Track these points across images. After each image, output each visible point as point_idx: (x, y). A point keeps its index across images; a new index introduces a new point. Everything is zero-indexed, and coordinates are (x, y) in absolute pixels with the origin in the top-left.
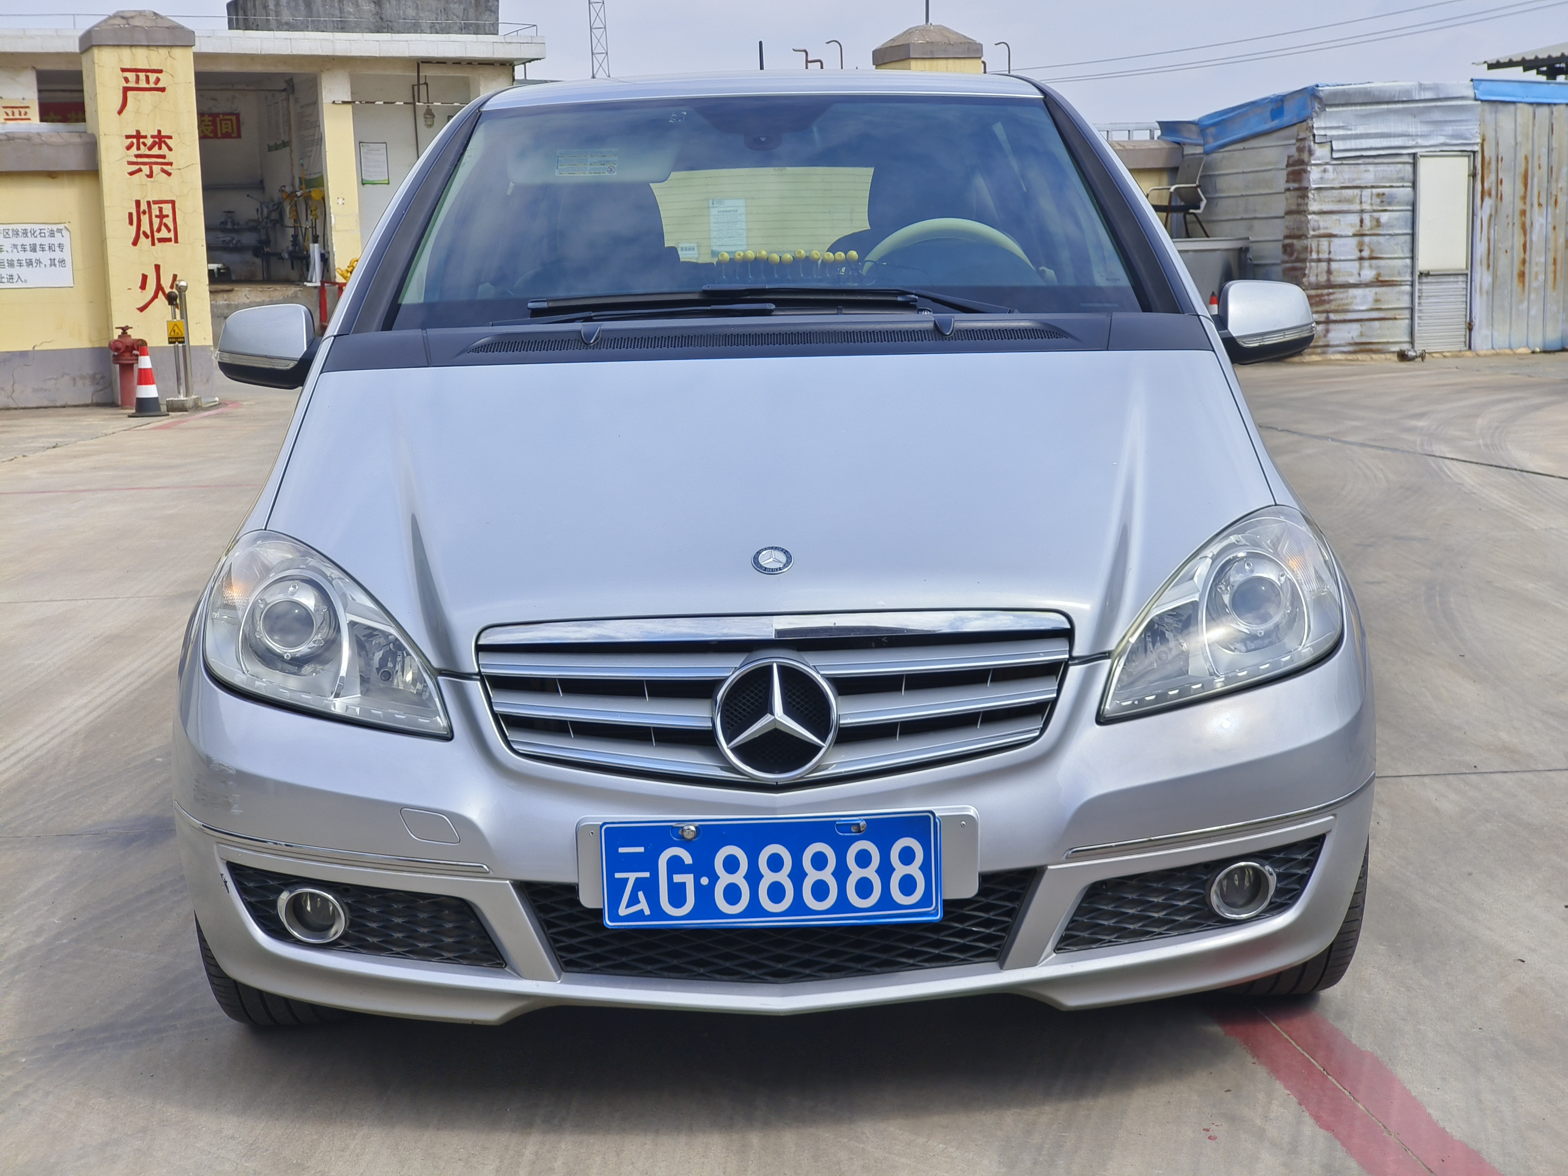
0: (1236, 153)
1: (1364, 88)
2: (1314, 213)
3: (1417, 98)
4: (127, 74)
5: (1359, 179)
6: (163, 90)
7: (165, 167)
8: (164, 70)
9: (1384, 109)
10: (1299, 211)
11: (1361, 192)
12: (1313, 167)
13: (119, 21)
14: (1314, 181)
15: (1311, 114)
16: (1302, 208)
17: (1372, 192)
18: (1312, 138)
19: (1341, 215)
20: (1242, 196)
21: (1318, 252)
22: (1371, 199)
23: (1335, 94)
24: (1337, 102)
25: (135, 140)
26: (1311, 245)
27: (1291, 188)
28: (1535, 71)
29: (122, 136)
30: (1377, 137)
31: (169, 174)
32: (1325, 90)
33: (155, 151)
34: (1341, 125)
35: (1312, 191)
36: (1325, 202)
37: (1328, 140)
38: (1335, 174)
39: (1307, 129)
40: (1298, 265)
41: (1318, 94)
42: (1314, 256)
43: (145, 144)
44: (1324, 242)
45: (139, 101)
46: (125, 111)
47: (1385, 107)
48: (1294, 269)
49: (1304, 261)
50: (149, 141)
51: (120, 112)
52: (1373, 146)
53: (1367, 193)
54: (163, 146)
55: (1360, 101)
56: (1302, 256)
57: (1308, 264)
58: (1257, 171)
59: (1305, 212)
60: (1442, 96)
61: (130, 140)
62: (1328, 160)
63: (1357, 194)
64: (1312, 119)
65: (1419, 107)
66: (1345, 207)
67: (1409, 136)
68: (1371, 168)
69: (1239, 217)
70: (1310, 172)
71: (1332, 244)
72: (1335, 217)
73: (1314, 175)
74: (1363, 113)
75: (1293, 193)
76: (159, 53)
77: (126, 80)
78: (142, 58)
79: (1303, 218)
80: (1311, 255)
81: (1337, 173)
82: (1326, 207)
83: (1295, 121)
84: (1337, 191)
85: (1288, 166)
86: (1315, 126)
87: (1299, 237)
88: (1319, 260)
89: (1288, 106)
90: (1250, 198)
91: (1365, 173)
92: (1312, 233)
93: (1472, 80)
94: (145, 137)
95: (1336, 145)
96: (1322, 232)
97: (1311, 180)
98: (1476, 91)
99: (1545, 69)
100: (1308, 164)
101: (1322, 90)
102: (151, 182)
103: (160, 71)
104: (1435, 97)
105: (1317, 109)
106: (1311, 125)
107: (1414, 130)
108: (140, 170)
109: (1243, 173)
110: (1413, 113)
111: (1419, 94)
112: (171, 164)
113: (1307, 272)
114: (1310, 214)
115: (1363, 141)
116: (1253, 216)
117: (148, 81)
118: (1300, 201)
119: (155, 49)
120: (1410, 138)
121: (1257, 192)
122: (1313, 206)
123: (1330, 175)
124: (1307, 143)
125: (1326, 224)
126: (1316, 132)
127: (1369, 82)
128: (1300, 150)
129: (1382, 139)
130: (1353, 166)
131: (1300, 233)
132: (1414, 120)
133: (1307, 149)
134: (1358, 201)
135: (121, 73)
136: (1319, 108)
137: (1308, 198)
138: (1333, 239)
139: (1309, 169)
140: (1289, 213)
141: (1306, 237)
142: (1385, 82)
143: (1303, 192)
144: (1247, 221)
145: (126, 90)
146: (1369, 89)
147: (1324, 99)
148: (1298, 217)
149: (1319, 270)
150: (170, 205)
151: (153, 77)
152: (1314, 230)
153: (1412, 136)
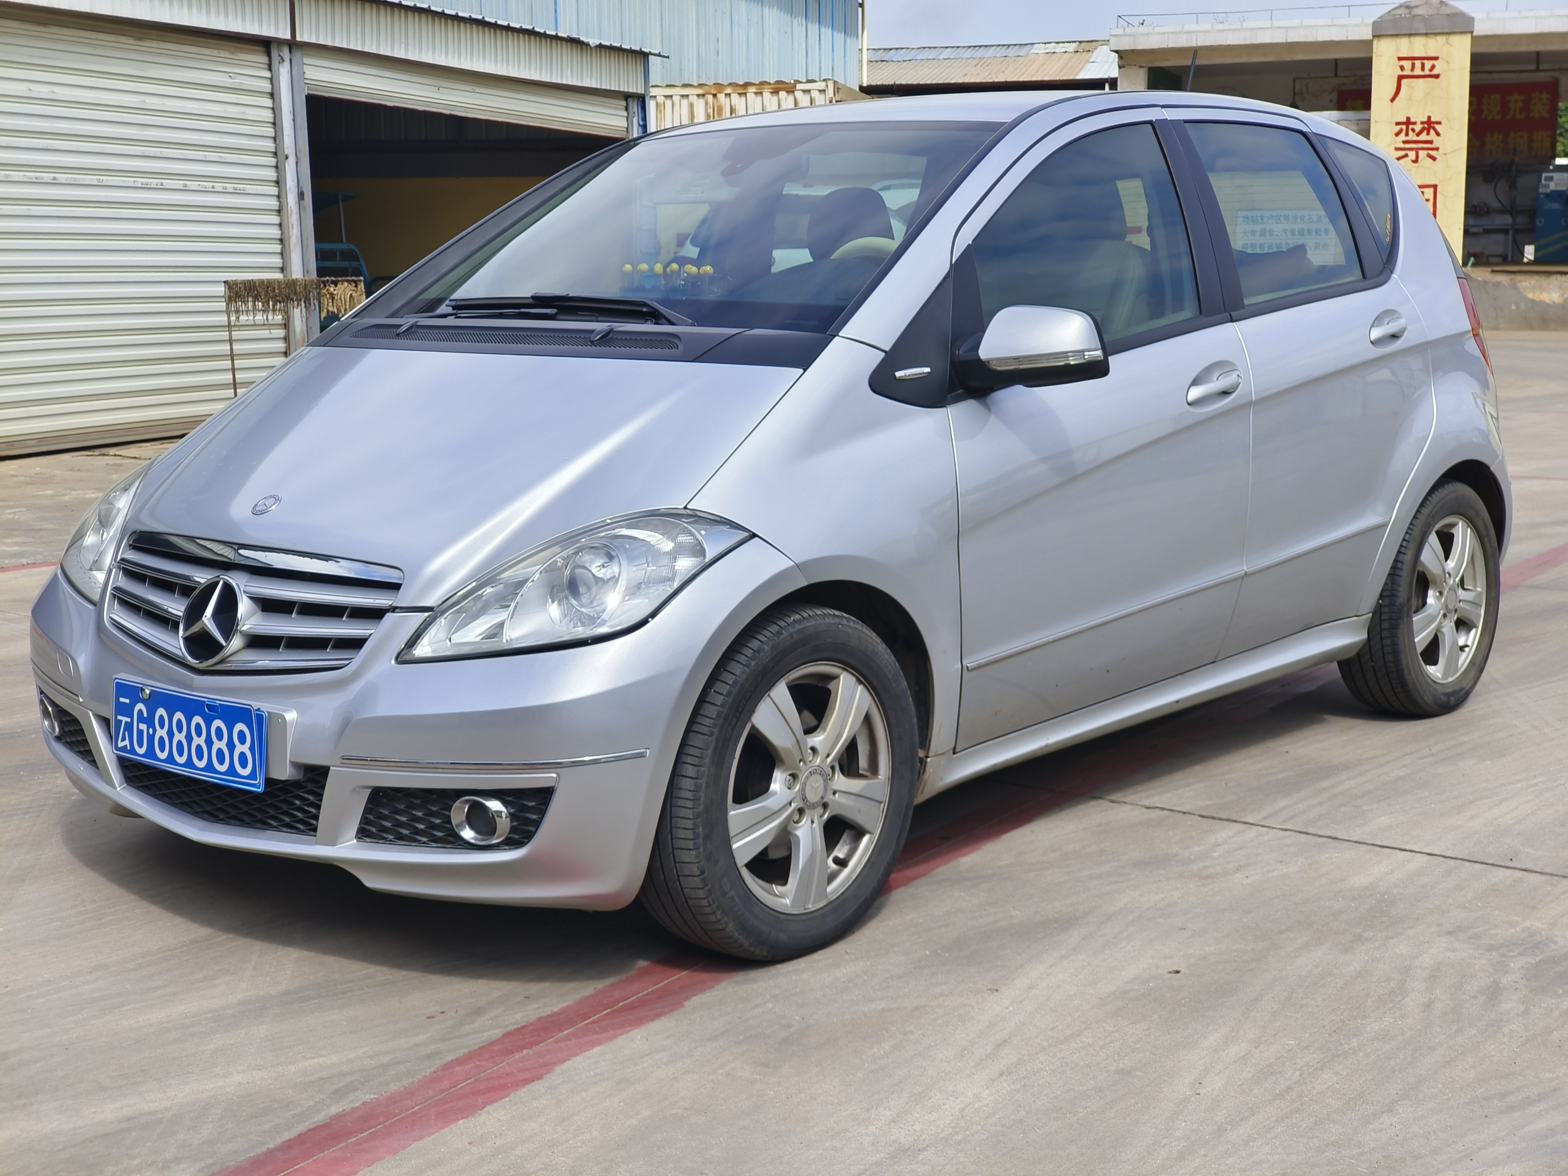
4: (1403, 63)
6: (1437, 76)
7: (1432, 153)
8: (1440, 57)
13: (1403, 11)
25: (1404, 127)
29: (1392, 123)
31: (1434, 159)
33: (1424, 137)
43: (1413, 130)
45: (1413, 88)
46: (1397, 99)
50: (1418, 128)
51: (1392, 100)
54: (1432, 131)
61: (1399, 127)
76: (1436, 40)
77: (1402, 68)
78: (1419, 46)
94: (1415, 123)
102: (1416, 167)
103: (1436, 58)
108: (1406, 156)
112: (1437, 149)
117: (1423, 69)
119: (1434, 36)
135: (1397, 61)
145: (1400, 78)
150: (1432, 190)
151: (1428, 64)
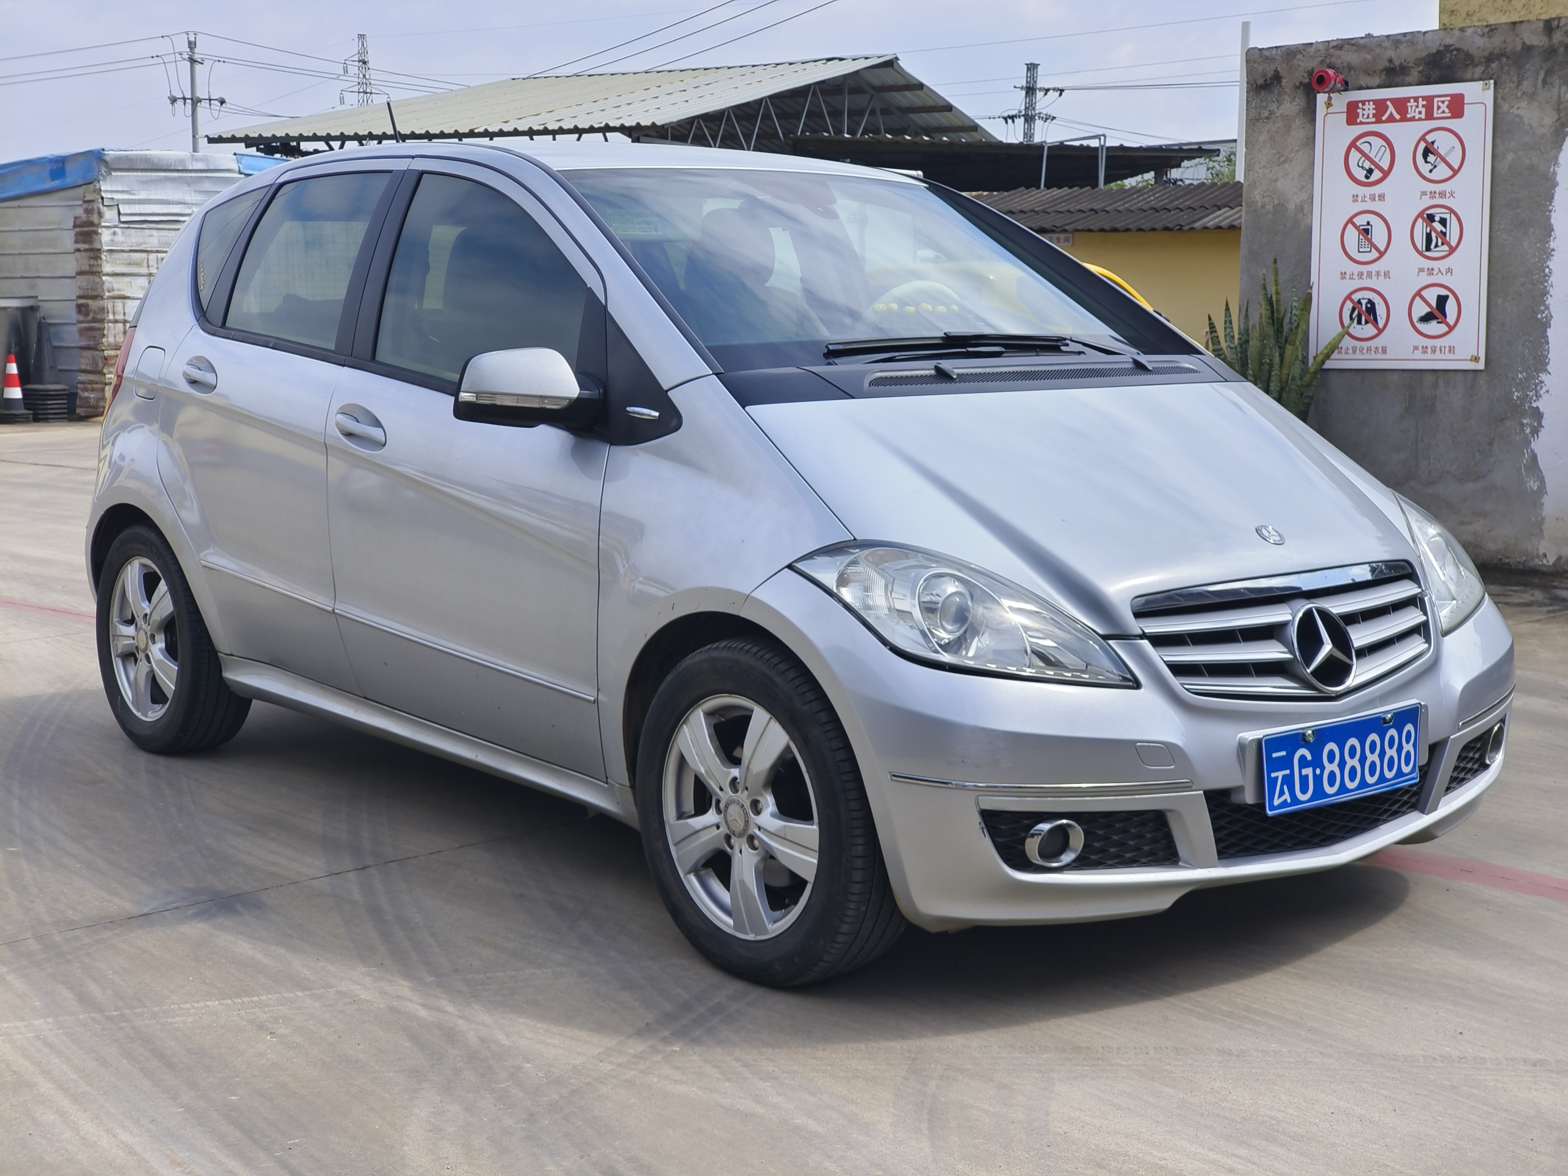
0: (10, 210)
1: (145, 155)
2: (108, 275)
3: (190, 168)
5: (145, 243)
9: (163, 176)
10: (94, 272)
11: (148, 256)
12: (103, 229)
14: (106, 243)
15: (98, 177)
16: (95, 269)
17: (157, 256)
18: (100, 200)
19: (131, 278)
20: (20, 254)
21: (114, 313)
22: (157, 264)
23: (119, 159)
24: (121, 167)
26: (107, 306)
27: (82, 249)
28: (254, 149)
30: (161, 204)
32: (110, 154)
34: (126, 189)
35: (105, 253)
36: (116, 264)
37: (116, 203)
38: (124, 237)
39: (95, 191)
40: (96, 325)
41: (104, 158)
42: (111, 317)
44: (119, 304)
47: (163, 174)
48: (92, 329)
49: (102, 321)
52: (156, 212)
53: (152, 256)
55: (142, 167)
56: (99, 317)
57: (106, 324)
58: (36, 230)
59: (99, 273)
60: (211, 168)
62: (117, 223)
63: (144, 258)
64: (99, 181)
65: (192, 177)
66: (134, 270)
67: (185, 203)
68: (154, 233)
69: (19, 275)
70: (101, 234)
71: (126, 306)
72: (126, 279)
73: (105, 237)
74: (145, 179)
75: (83, 254)
79: (97, 279)
80: (108, 316)
81: (125, 236)
82: (118, 270)
83: (80, 182)
84: (126, 254)
85: (75, 226)
86: (102, 188)
87: (94, 298)
88: (116, 321)
89: (69, 167)
90: (30, 256)
91: (150, 238)
92: (107, 294)
93: (235, 154)
95: (123, 209)
96: (116, 293)
97: (103, 242)
98: (240, 165)
99: (262, 146)
100: (99, 225)
101: (107, 154)
104: (205, 168)
105: (103, 172)
106: (98, 188)
107: (189, 198)
109: (20, 231)
110: (188, 182)
111: (192, 165)
113: (106, 332)
114: (104, 275)
115: (146, 206)
116: (35, 275)
118: (92, 262)
120: (186, 206)
121: (39, 251)
122: (107, 268)
123: (120, 238)
124: (95, 206)
125: (120, 286)
126: (104, 195)
127: (147, 150)
128: (88, 212)
129: (163, 206)
130: (138, 230)
131: (95, 293)
132: (188, 188)
133: (96, 211)
134: (145, 264)
136: (105, 172)
137: (101, 259)
138: (126, 301)
139: (100, 231)
140: (81, 273)
141: (102, 298)
142: (161, 151)
143: (95, 253)
144: (27, 280)
146: (149, 156)
147: (110, 164)
148: (91, 277)
149: (116, 331)
152: (109, 292)
153: (188, 204)
